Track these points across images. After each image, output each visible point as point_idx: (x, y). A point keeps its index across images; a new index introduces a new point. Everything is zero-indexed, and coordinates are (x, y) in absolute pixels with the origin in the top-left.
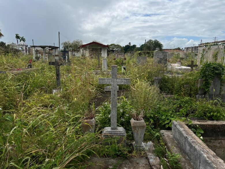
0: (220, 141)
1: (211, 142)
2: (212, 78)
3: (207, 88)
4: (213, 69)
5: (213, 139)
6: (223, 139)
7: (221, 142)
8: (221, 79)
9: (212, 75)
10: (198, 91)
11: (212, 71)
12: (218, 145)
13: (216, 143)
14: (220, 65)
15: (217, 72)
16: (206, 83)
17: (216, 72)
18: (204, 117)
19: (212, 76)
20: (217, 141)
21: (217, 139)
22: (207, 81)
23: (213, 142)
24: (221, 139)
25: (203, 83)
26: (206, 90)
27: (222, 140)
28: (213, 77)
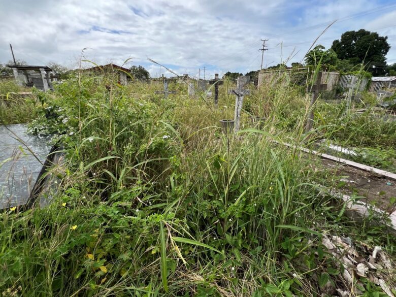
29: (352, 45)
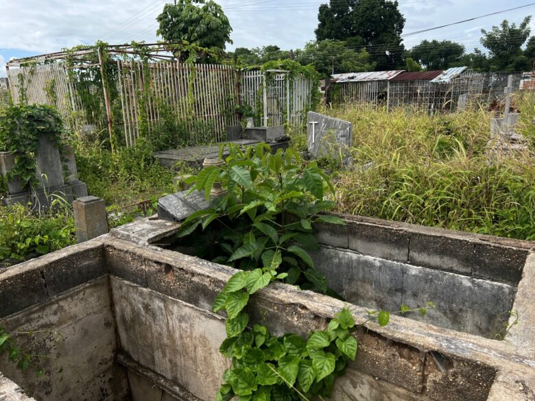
0: (55, 307)
1: (32, 319)
2: (33, 146)
3: (27, 175)
4: (28, 122)
5: (35, 309)
6: (61, 300)
7: (61, 308)
8: (59, 144)
9: (31, 136)
10: (7, 185)
11: (28, 126)
12: (54, 319)
13: (46, 315)
14: (48, 110)
15: (42, 127)
16: (21, 160)
17: (38, 130)
18: (13, 256)
19: (30, 139)
20: (48, 311)
21: (48, 305)
22: (23, 156)
23: (39, 317)
24: (57, 302)
25: (14, 161)
26: (25, 179)
27: (60, 303)
28: (35, 143)
29: (349, 15)
